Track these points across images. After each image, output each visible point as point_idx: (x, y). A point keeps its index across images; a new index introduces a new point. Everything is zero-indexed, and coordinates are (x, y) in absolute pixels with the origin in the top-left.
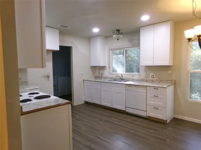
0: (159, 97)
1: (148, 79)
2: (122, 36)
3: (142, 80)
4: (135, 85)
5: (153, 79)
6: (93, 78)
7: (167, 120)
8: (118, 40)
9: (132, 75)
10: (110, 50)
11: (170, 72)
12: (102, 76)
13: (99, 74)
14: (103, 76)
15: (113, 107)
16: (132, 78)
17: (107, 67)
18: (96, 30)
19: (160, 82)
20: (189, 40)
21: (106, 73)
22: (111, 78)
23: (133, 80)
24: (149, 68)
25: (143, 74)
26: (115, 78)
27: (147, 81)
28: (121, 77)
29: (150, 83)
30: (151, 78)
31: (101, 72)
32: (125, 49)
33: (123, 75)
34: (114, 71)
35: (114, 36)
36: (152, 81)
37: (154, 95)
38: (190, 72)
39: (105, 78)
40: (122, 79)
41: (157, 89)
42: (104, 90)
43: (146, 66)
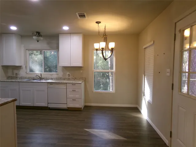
0: (76, 91)
1: (65, 77)
2: (42, 38)
3: (60, 79)
4: (56, 83)
5: (69, 77)
6: (6, 78)
7: (82, 108)
8: (38, 41)
9: (51, 75)
10: (26, 50)
11: (81, 71)
12: (16, 76)
13: (13, 74)
14: (18, 76)
15: (34, 106)
16: (50, 77)
17: (24, 67)
18: (14, 28)
19: (74, 79)
20: (97, 50)
21: (22, 73)
22: (29, 78)
23: (52, 79)
24: (66, 68)
25: (60, 73)
26: (33, 78)
27: (64, 79)
28: (40, 76)
29: (67, 80)
30: (67, 77)
31: (15, 71)
32: (43, 51)
33: (42, 75)
34: (31, 71)
35: (34, 37)
36: (69, 79)
37: (73, 90)
38: (94, 71)
39: (21, 78)
40: (41, 78)
41: (75, 85)
42: (22, 90)
43: (63, 66)
